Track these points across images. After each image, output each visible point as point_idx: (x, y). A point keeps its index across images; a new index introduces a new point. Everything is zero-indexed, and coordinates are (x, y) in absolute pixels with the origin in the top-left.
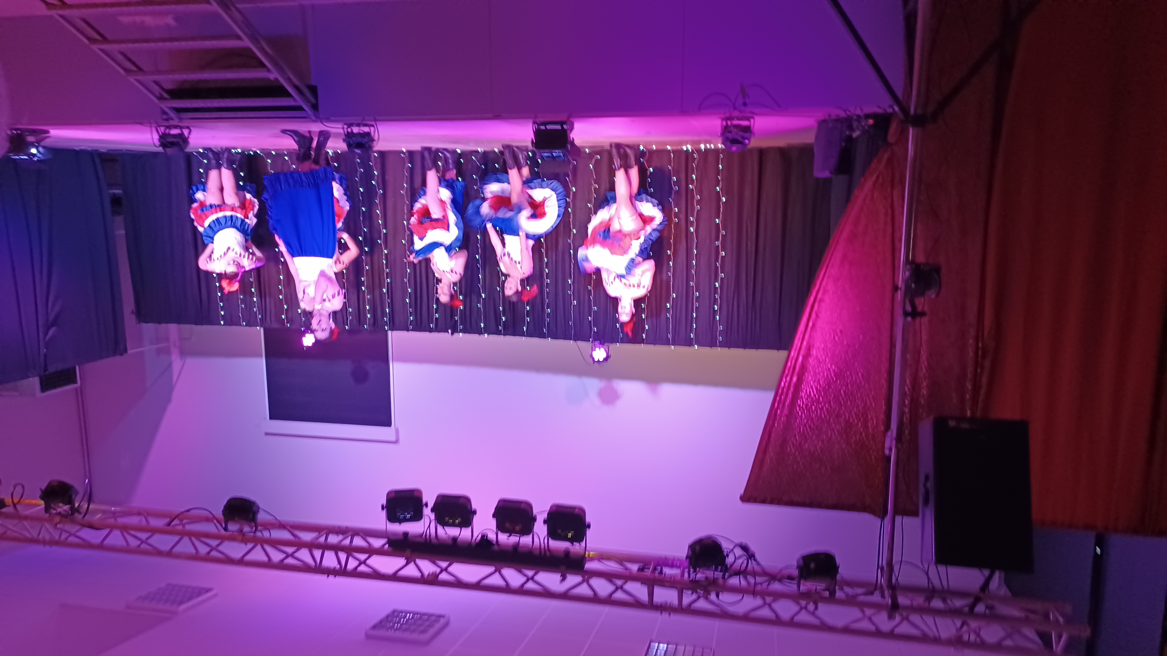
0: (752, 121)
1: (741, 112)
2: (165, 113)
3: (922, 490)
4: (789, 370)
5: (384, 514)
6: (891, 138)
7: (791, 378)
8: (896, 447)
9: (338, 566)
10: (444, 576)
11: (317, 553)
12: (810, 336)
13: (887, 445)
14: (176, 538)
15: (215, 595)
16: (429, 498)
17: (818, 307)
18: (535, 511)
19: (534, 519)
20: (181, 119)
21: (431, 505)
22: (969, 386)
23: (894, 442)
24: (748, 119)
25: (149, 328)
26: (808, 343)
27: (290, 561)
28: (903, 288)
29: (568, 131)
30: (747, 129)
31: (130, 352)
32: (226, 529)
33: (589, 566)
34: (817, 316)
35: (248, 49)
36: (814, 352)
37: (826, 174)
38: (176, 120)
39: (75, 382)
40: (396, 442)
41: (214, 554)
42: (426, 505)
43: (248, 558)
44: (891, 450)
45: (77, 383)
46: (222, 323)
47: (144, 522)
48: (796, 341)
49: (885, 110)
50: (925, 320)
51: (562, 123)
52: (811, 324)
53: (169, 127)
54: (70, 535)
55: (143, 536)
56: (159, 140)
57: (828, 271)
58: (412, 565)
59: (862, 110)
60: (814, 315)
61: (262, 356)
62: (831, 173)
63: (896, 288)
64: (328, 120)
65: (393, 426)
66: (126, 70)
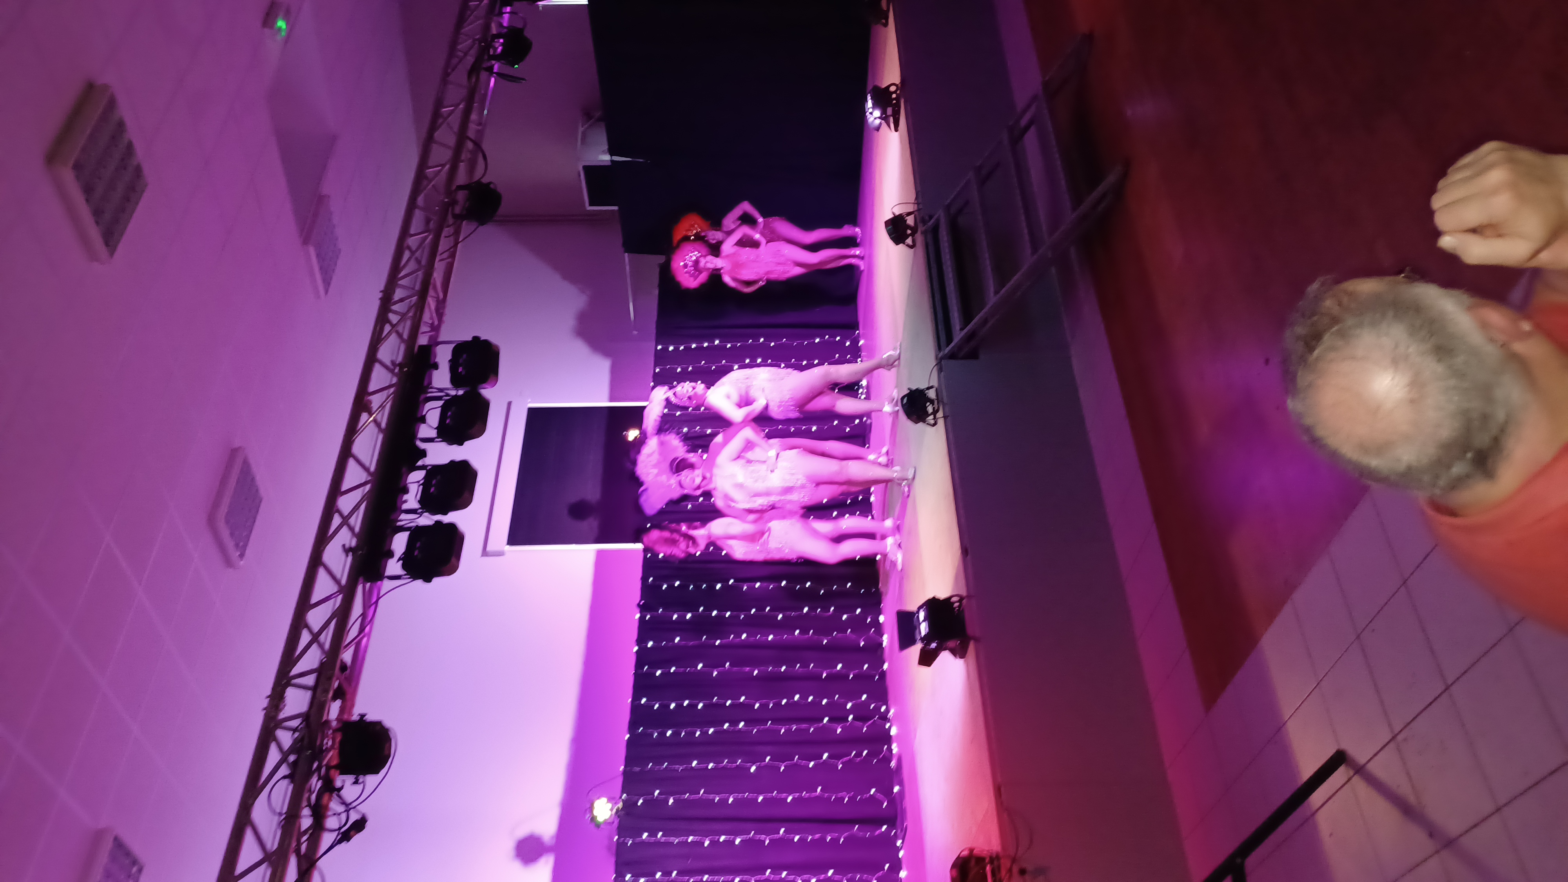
2: (931, 217)
5: (467, 338)
10: (365, 418)
11: (416, 277)
14: (451, 146)
15: (319, 295)
18: (456, 512)
19: (443, 512)
20: (924, 233)
27: (407, 254)
31: (626, 254)
32: (460, 187)
35: (1020, 267)
38: (924, 228)
39: (590, 205)
40: (485, 553)
46: (659, 347)
58: (387, 379)
64: (940, 370)
65: (508, 548)
66: (980, 167)
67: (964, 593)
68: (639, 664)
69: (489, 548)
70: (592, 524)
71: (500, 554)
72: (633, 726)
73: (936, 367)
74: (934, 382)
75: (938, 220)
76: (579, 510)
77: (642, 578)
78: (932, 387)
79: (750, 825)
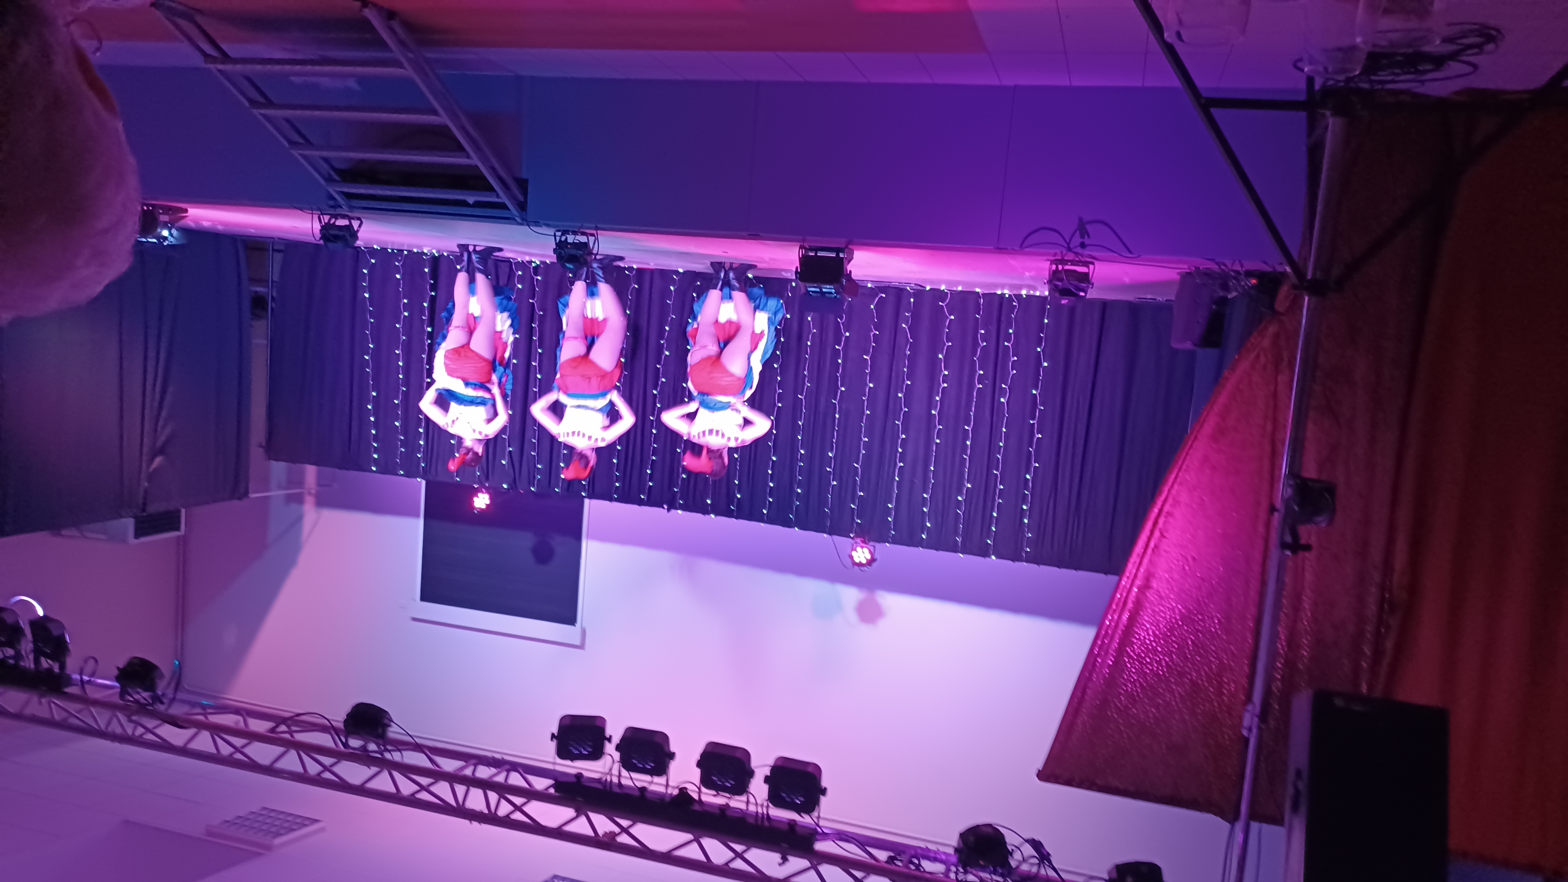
0: (1091, 266)
1: (1077, 254)
2: (333, 199)
3: (1290, 791)
4: (1117, 605)
5: (553, 746)
6: (1281, 305)
7: (1120, 617)
8: (1260, 729)
9: (486, 811)
10: (624, 839)
11: (460, 789)
12: (1150, 561)
13: (1246, 722)
14: (281, 750)
15: (323, 829)
16: (615, 731)
17: (1165, 523)
18: (754, 763)
19: (751, 774)
20: (352, 208)
21: (616, 740)
22: (1367, 651)
23: (1256, 719)
24: (1086, 264)
25: (279, 469)
26: (1147, 570)
27: (424, 796)
28: (1282, 510)
29: (845, 262)
30: (1085, 278)
31: (253, 496)
32: (345, 745)
33: (821, 846)
34: (1162, 535)
35: (446, 127)
36: (1154, 584)
37: (1188, 345)
38: (345, 208)
39: (178, 529)
40: (581, 647)
41: (327, 775)
42: (609, 740)
43: (370, 785)
44: (1250, 729)
45: (181, 532)
46: (373, 468)
47: (242, 724)
48: (1130, 566)
49: (1274, 268)
50: (1309, 555)
51: (838, 250)
52: (1152, 544)
53: (336, 217)
54: (148, 730)
55: (238, 742)
56: (320, 230)
57: (1180, 474)
58: (583, 819)
59: (1242, 266)
60: (1157, 534)
61: (418, 516)
62: (1195, 345)
63: (1273, 509)
64: (537, 224)
65: (578, 624)
66: (290, 142)
67: (799, 244)
68: (729, 514)
69: (578, 643)
70: (559, 543)
71: (584, 633)
72: (788, 524)
73: (531, 227)
74: (551, 231)
75: (340, 192)
76: (543, 554)
77: (640, 505)
78: (555, 234)
79: (889, 424)
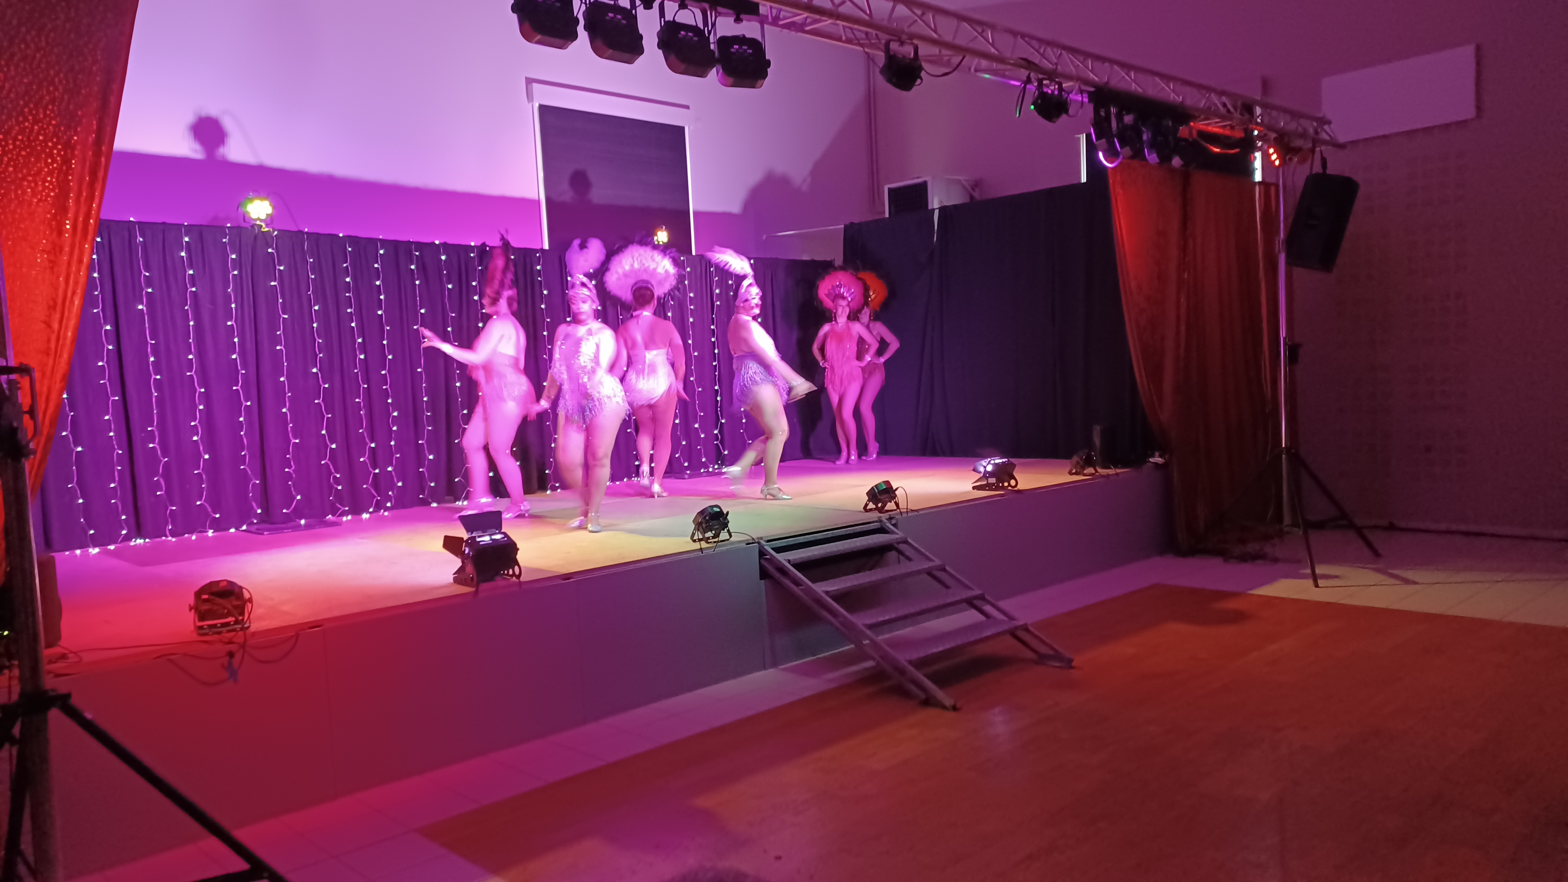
0: (198, 627)
2: (894, 525)
14: (956, 40)
18: (588, 40)
19: (586, 26)
20: (879, 520)
21: (713, 62)
30: (203, 616)
31: (843, 226)
32: (917, 49)
35: (853, 614)
38: (884, 519)
39: (890, 191)
40: (529, 80)
45: (889, 188)
61: (692, 211)
64: (747, 541)
66: (944, 570)
67: (523, 578)
69: (535, 86)
73: (750, 538)
75: (892, 532)
76: (580, 181)
78: (731, 536)
79: (253, 369)
